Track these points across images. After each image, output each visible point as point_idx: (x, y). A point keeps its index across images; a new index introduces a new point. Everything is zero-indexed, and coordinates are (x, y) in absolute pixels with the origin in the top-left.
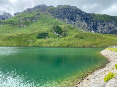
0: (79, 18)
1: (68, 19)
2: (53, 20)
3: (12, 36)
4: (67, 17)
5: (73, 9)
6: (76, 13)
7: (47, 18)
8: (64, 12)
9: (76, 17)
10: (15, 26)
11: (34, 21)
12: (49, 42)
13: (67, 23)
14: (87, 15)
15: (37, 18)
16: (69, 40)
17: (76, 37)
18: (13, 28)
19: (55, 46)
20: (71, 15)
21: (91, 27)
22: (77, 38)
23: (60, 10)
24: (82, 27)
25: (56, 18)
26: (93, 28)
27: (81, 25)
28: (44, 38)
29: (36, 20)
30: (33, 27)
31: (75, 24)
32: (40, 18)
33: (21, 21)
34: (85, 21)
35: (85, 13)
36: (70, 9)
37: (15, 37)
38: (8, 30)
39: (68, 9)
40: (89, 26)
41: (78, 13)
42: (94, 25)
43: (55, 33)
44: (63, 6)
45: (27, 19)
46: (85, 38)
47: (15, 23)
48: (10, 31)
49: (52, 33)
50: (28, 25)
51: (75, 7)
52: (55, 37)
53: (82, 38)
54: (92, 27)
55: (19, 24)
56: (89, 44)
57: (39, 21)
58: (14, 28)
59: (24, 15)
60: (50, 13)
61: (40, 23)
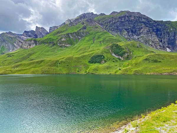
0: (145, 30)
1: (128, 32)
2: (106, 35)
3: (58, 61)
4: (126, 29)
5: (135, 16)
6: (140, 22)
7: (97, 33)
8: (122, 22)
9: (140, 29)
10: (55, 47)
11: (79, 39)
12: (108, 68)
13: (127, 39)
14: (158, 25)
15: (83, 33)
16: (136, 64)
17: (146, 60)
18: (53, 49)
19: (117, 74)
20: (132, 25)
21: (164, 42)
22: (148, 61)
23: (115, 19)
24: (150, 43)
25: (110, 31)
26: (168, 44)
27: (149, 40)
28: (100, 62)
29: (82, 37)
30: (79, 47)
31: (138, 39)
32: (88, 34)
33: (63, 39)
34: (154, 33)
35: (154, 21)
36: (131, 16)
37: (62, 62)
38: (48, 51)
39: (128, 17)
40: (161, 41)
41: (143, 22)
42: (169, 39)
43: (114, 55)
44: (119, 13)
45: (70, 35)
46: (160, 62)
47: (55, 43)
48: (50, 53)
49: (109, 55)
50: (72, 45)
51: (138, 13)
52: (114, 60)
53: (156, 61)
54: (166, 43)
55: (60, 43)
56: (168, 71)
57: (87, 38)
58: (55, 48)
59: (65, 29)
60: (100, 24)
61: (88, 41)
